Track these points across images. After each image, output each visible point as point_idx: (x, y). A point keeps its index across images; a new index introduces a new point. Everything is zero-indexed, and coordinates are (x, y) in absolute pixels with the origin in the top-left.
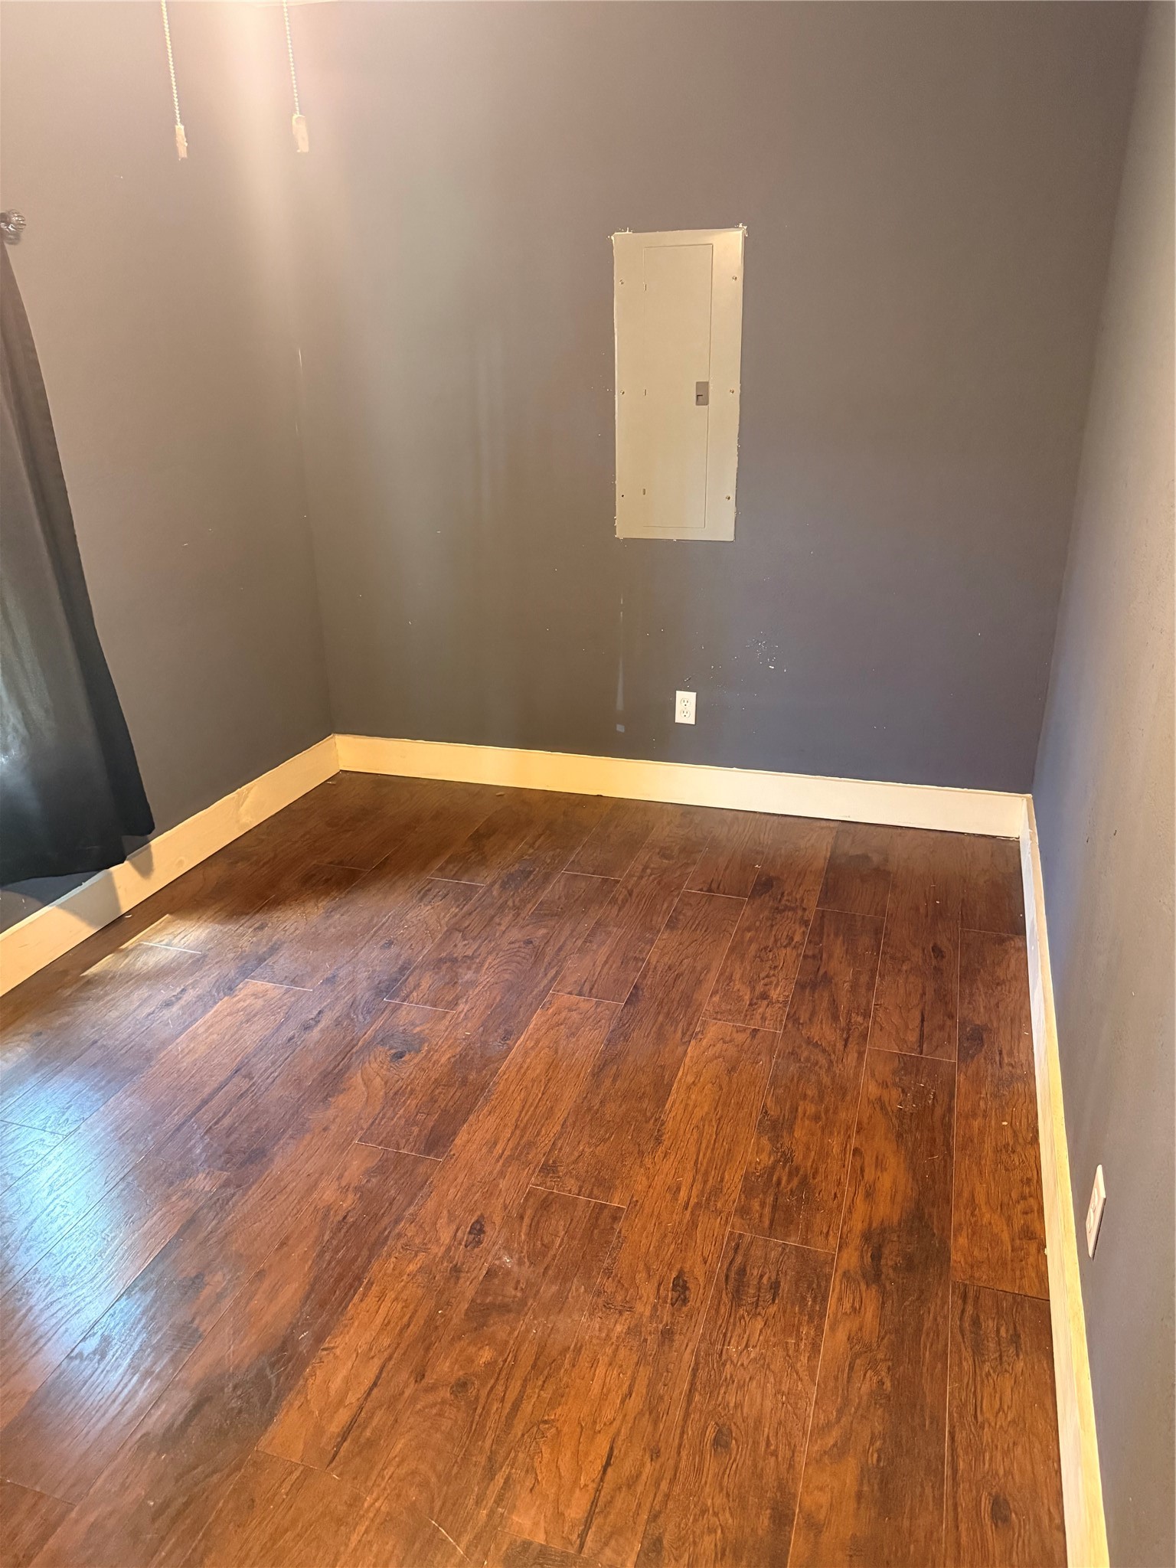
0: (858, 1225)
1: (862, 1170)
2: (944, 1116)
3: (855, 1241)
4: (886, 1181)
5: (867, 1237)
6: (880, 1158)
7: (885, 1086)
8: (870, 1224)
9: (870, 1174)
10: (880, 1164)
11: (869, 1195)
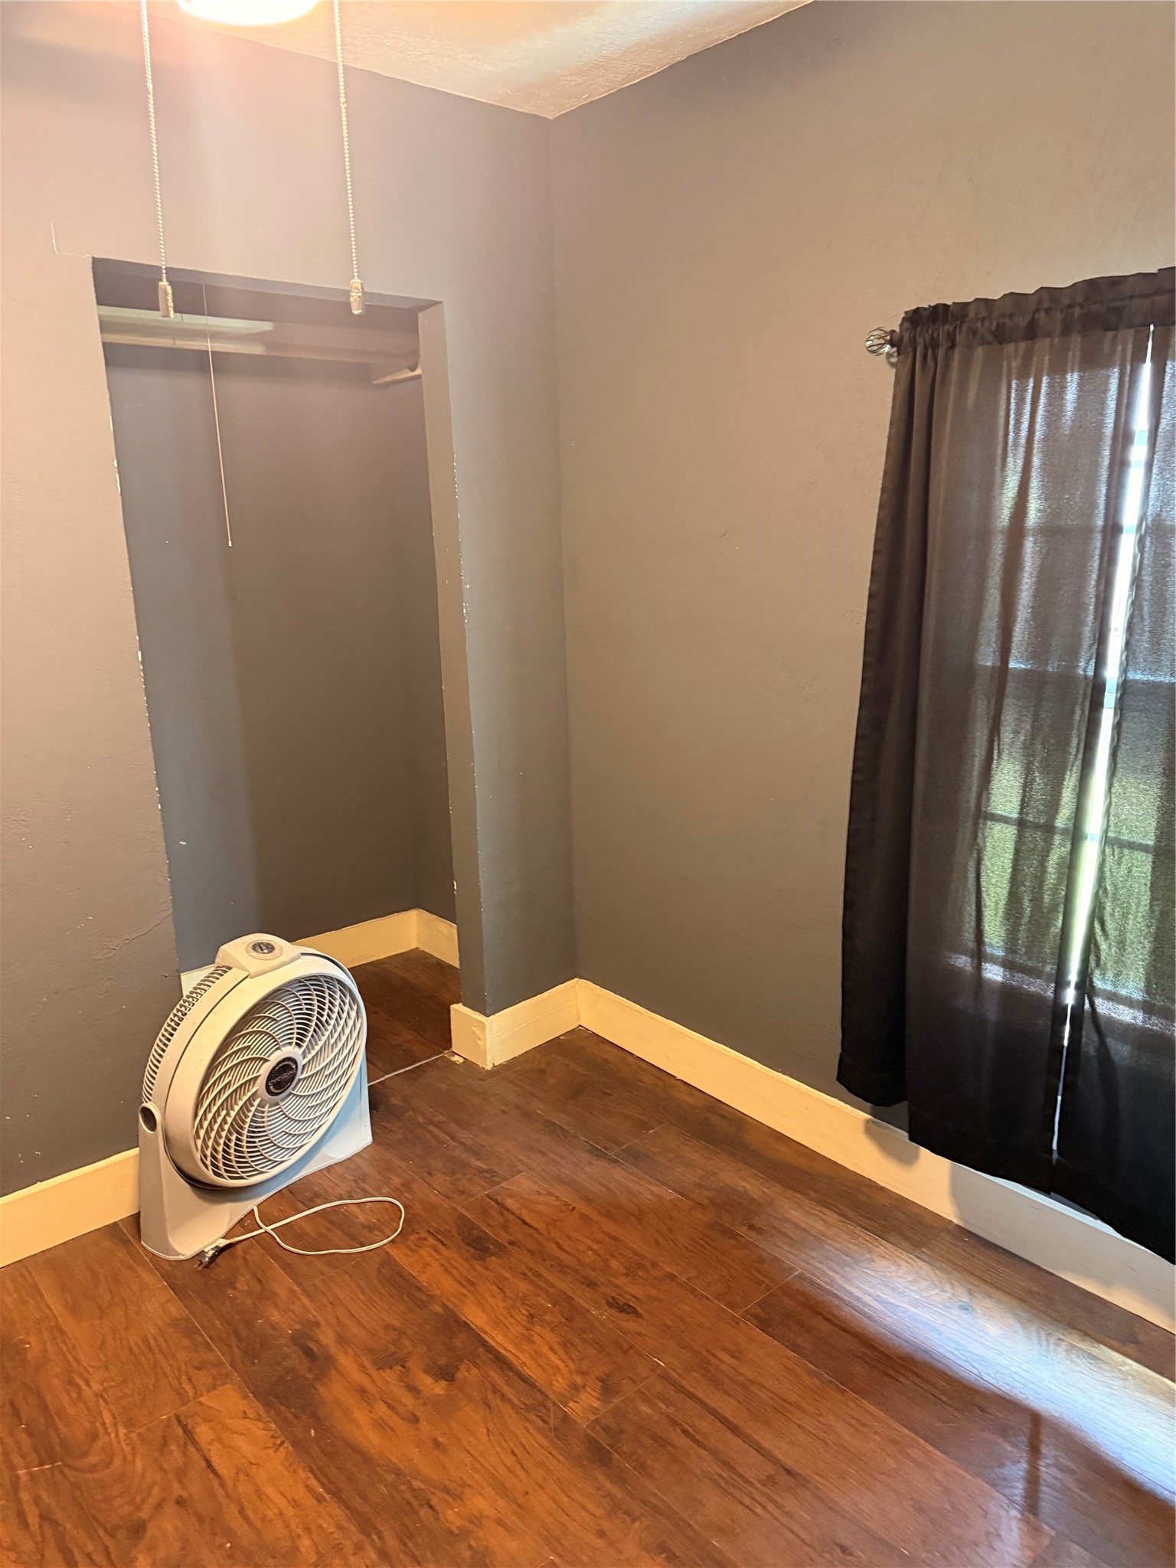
0: (345, 1361)
1: (390, 1406)
2: (381, 1538)
3: (334, 1349)
4: (360, 1414)
5: (329, 1360)
6: (390, 1432)
7: (474, 1519)
8: (337, 1370)
9: (382, 1409)
10: (381, 1425)
11: (362, 1392)
